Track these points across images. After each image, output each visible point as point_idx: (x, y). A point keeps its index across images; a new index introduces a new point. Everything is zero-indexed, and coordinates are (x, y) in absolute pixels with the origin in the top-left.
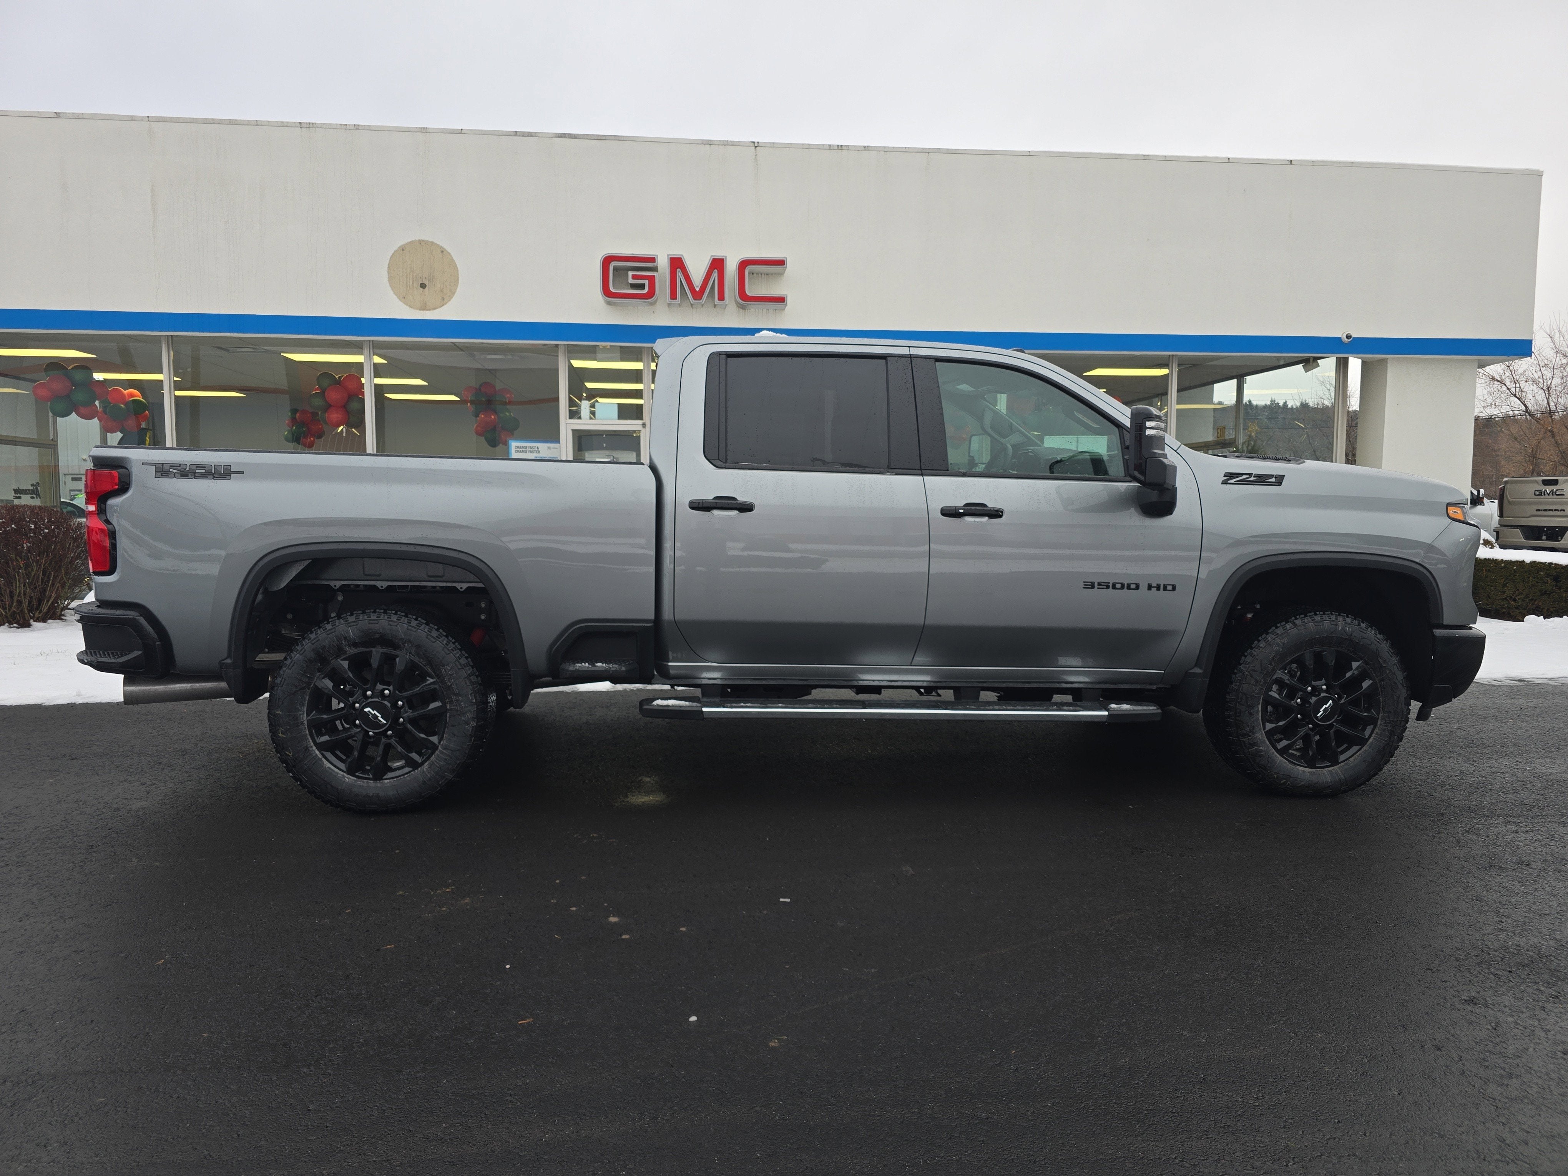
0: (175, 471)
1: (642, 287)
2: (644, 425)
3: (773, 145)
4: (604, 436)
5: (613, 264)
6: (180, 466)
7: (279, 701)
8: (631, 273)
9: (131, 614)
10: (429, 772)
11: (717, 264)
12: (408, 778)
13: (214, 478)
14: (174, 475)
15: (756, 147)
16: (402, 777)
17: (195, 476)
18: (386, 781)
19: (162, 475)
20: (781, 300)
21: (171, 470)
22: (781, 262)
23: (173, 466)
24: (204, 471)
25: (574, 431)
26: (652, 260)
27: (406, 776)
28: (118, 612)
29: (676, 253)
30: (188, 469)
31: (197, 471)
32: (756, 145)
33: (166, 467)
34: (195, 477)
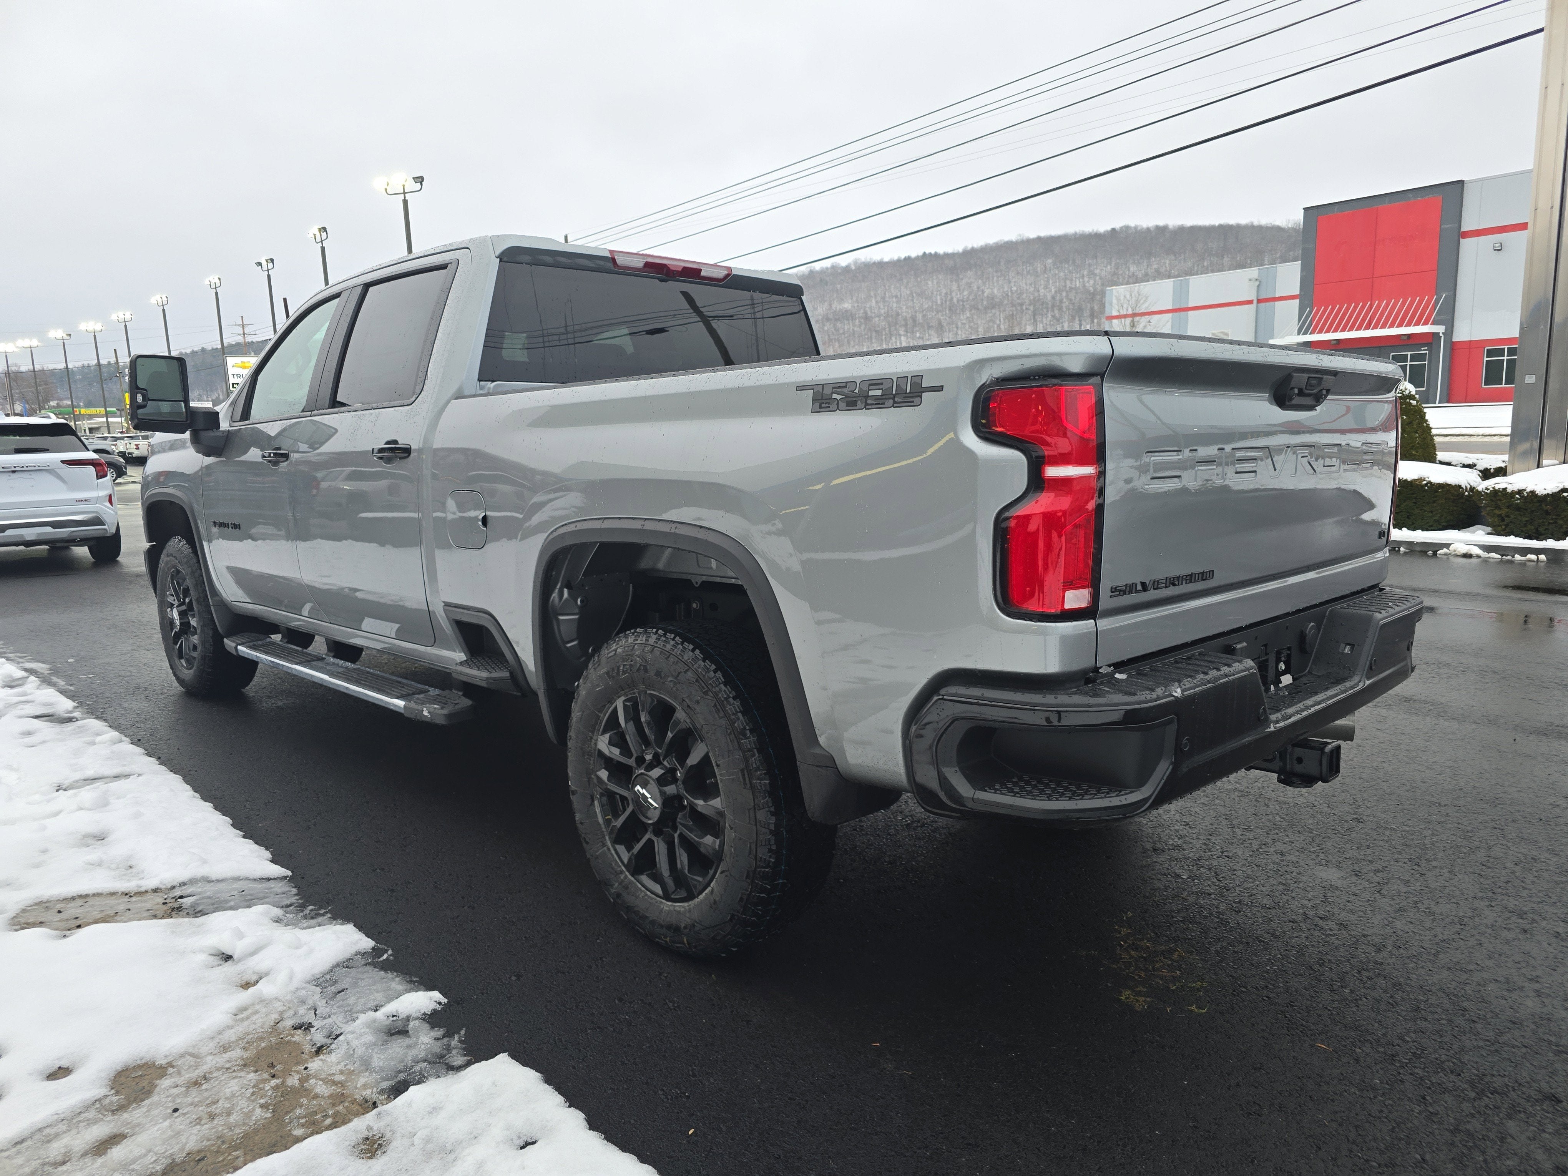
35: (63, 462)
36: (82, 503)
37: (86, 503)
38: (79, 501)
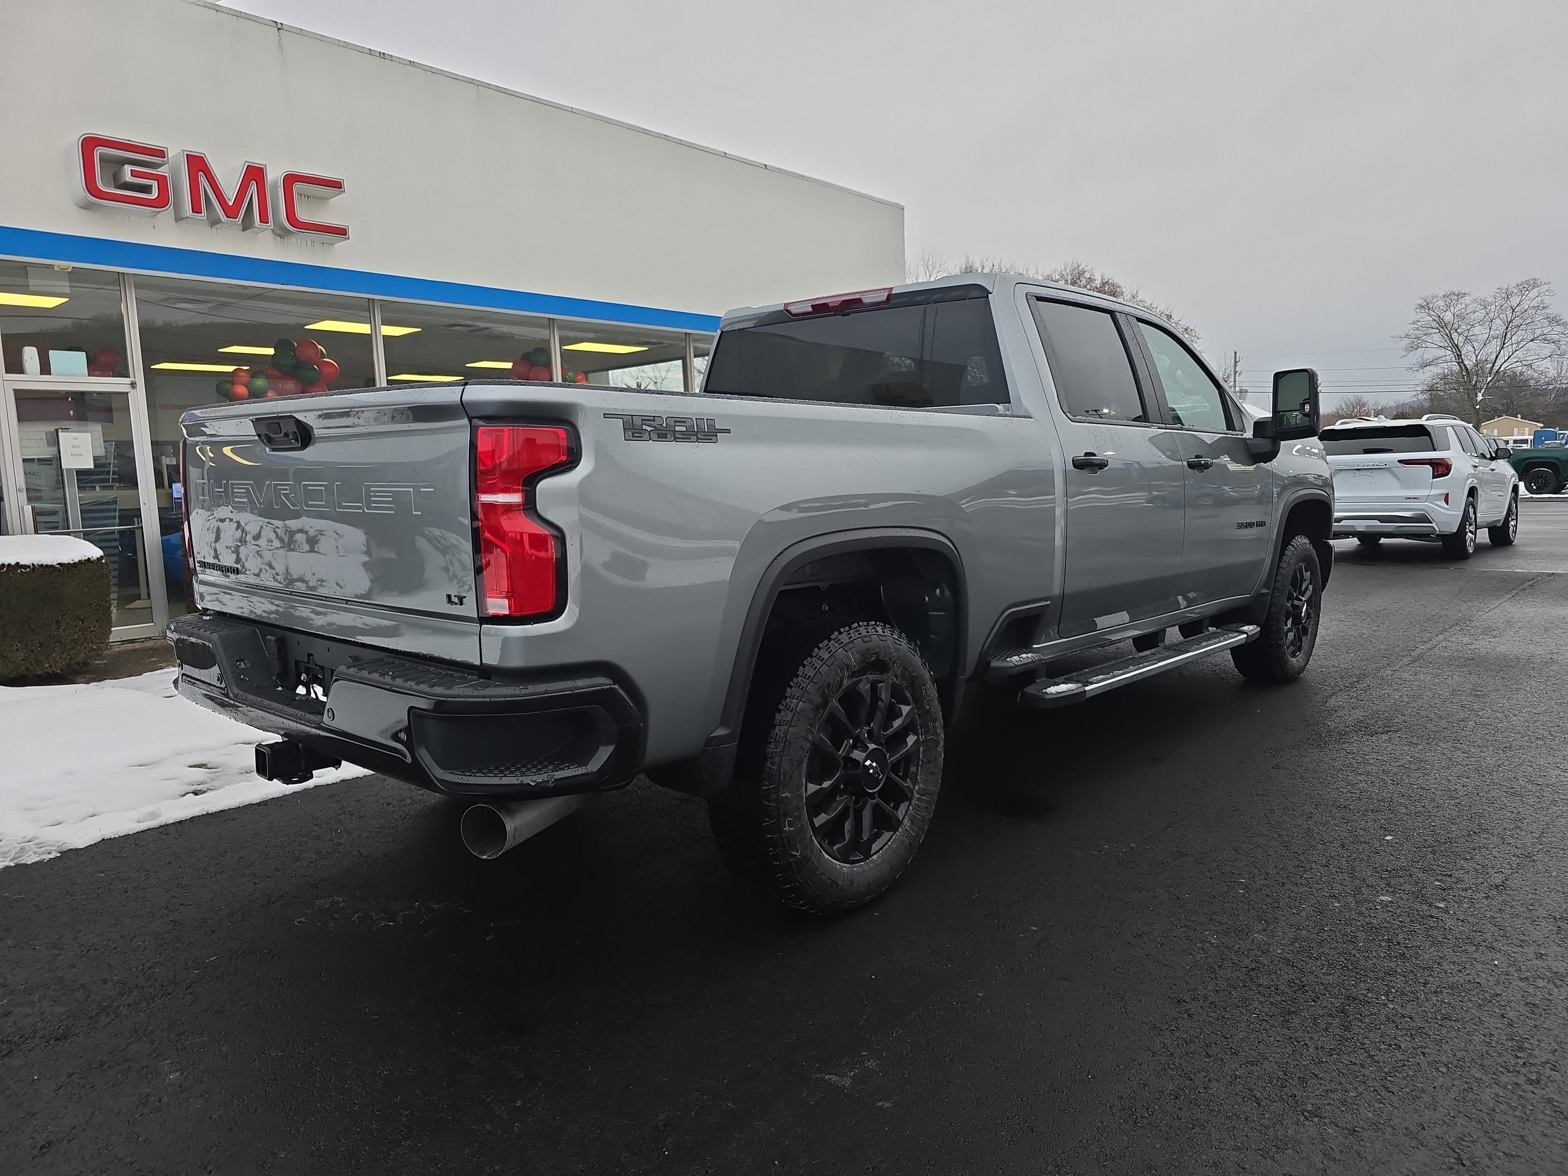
0: (649, 429)
1: (147, 189)
2: (133, 385)
3: (301, 32)
4: (70, 399)
5: (99, 151)
6: (654, 420)
7: (784, 778)
8: (128, 168)
9: (602, 682)
10: (913, 830)
11: (254, 174)
12: (894, 846)
13: (698, 440)
14: (650, 435)
15: (279, 29)
16: (886, 846)
17: (677, 437)
18: (874, 857)
19: (633, 436)
20: (341, 232)
21: (644, 427)
22: (337, 185)
23: (646, 420)
24: (684, 429)
25: (16, 392)
26: (161, 153)
27: (889, 843)
28: (580, 683)
29: (197, 149)
30: (664, 425)
31: (677, 428)
32: (279, 26)
33: (638, 422)
34: (676, 439)
35: (1400, 461)
36: (1411, 500)
37: (1415, 500)
38: (1409, 498)
